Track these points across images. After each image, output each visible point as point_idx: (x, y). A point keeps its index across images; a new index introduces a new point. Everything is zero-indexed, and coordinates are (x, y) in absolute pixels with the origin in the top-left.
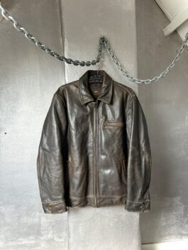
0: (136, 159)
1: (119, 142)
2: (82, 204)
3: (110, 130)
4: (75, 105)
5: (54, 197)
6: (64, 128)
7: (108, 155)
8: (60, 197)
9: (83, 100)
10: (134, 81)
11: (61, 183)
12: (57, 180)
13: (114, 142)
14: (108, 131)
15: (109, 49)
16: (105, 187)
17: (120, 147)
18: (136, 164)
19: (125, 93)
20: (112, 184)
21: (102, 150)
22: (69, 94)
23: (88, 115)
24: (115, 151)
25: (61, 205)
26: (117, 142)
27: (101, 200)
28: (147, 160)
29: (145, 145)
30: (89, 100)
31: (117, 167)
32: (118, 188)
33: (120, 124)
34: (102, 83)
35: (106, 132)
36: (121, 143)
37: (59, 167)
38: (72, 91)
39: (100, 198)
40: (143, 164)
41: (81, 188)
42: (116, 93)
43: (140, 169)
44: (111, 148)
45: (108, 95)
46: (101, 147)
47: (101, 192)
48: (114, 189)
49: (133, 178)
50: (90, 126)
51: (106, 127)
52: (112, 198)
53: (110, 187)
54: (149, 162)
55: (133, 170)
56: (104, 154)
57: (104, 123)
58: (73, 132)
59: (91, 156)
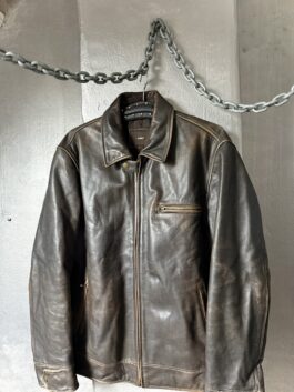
0: (229, 292)
1: (188, 250)
2: (111, 376)
3: (167, 221)
4: (95, 168)
5: (51, 355)
6: (74, 215)
7: (164, 279)
8: (64, 359)
9: (108, 157)
10: (227, 107)
11: (64, 331)
12: (57, 323)
13: (177, 249)
14: (163, 224)
15: (171, 44)
16: (160, 347)
17: (189, 261)
18: (229, 302)
19: (204, 136)
20: (173, 342)
21: (150, 266)
22: (84, 144)
23: (120, 190)
24: (178, 270)
25: (63, 376)
26: (182, 249)
27: (151, 373)
28: (258, 295)
29: (254, 258)
30: (122, 156)
31: (184, 307)
32: (187, 353)
33: (190, 209)
34: (150, 119)
35: (159, 226)
36: (192, 252)
37: (61, 296)
38: (90, 140)
39: (148, 369)
40: (247, 304)
41: (107, 343)
42: (181, 138)
43: (238, 314)
44: (168, 263)
45: (162, 144)
46: (149, 259)
47: (151, 357)
48: (177, 353)
49: (221, 335)
50: (127, 211)
51: (160, 215)
52: (174, 372)
53: (169, 348)
54: (263, 299)
55: (220, 318)
56: (154, 274)
57: (157, 205)
58: (91, 225)
59: (129, 276)
